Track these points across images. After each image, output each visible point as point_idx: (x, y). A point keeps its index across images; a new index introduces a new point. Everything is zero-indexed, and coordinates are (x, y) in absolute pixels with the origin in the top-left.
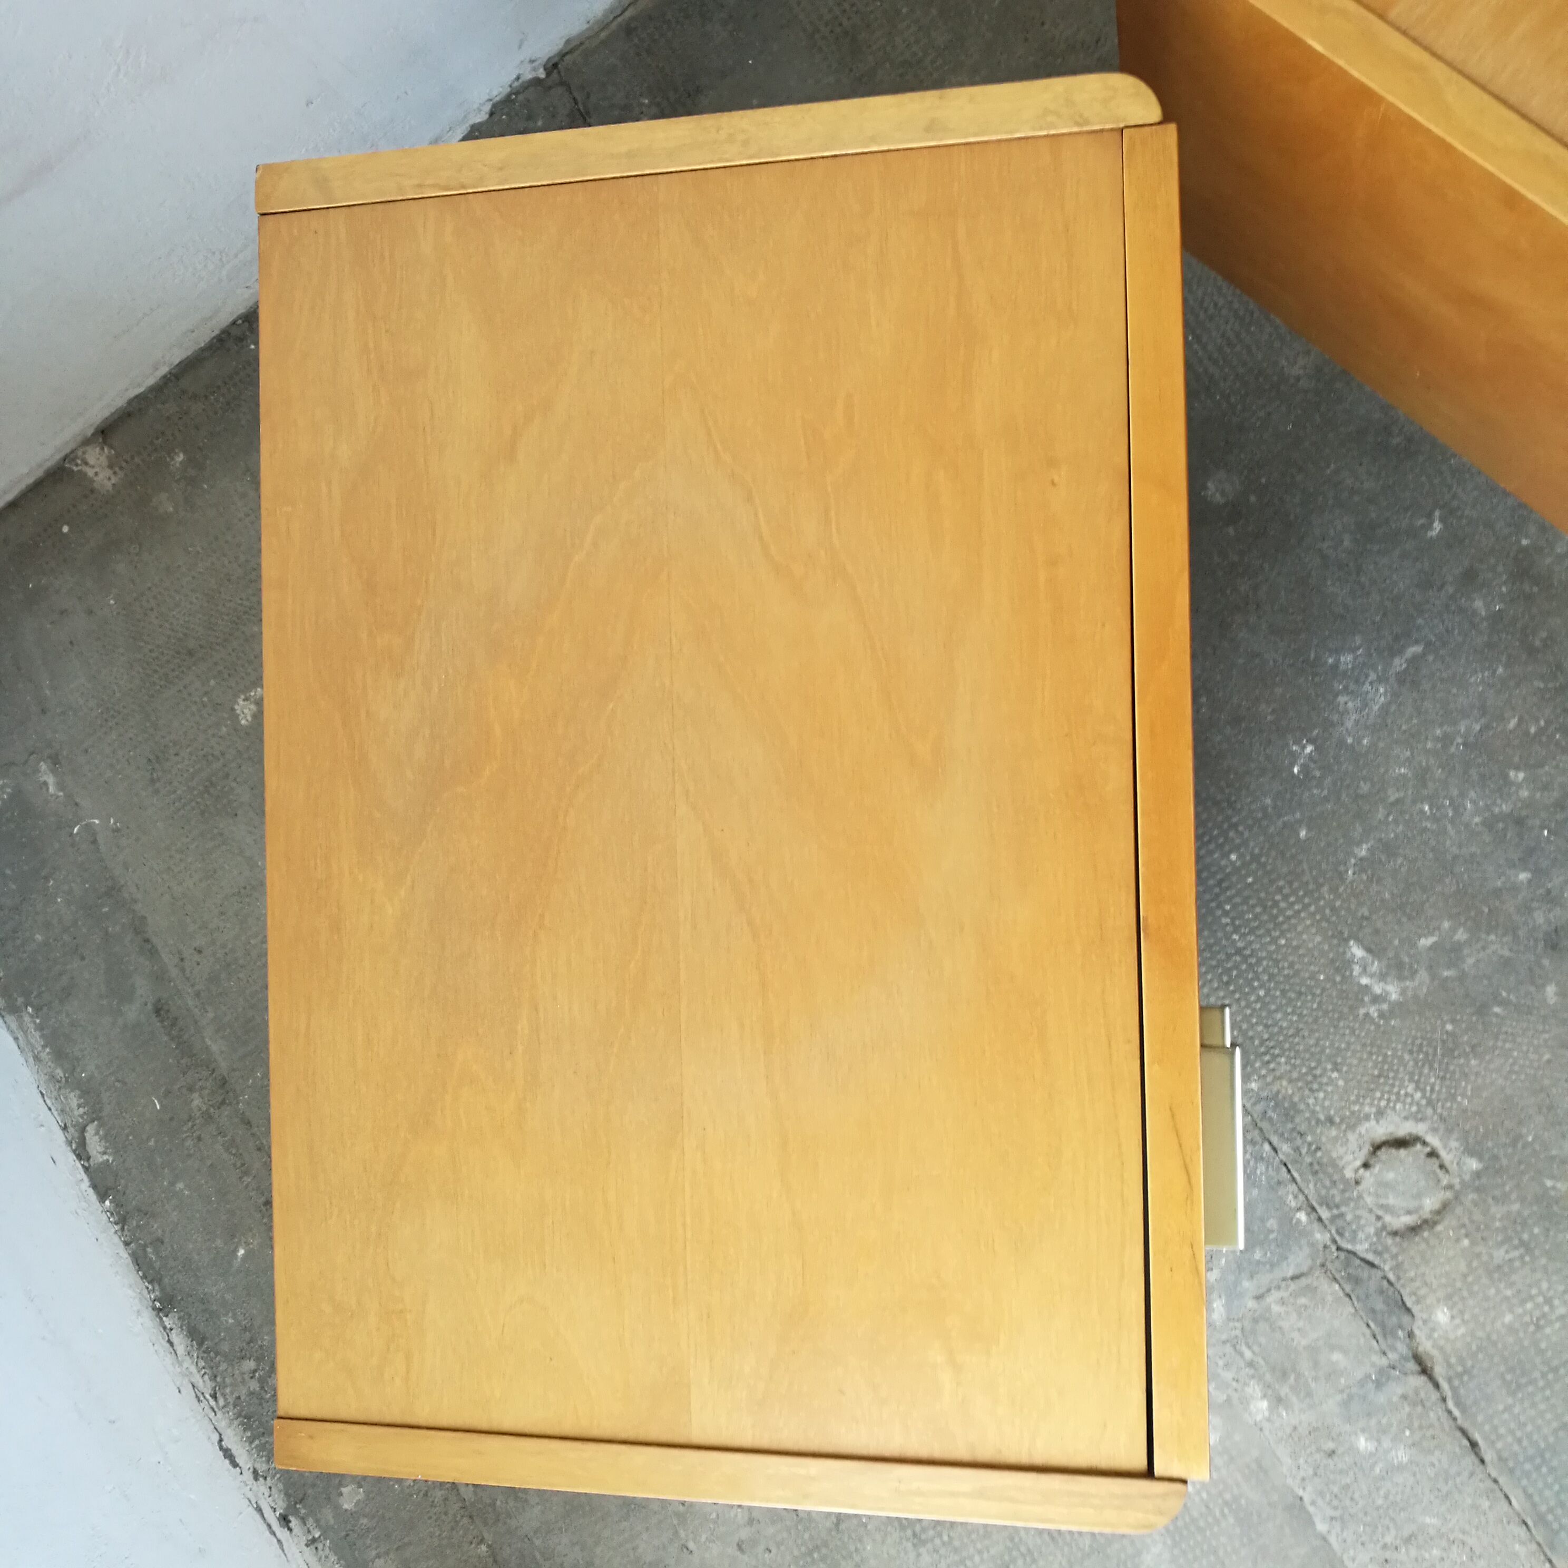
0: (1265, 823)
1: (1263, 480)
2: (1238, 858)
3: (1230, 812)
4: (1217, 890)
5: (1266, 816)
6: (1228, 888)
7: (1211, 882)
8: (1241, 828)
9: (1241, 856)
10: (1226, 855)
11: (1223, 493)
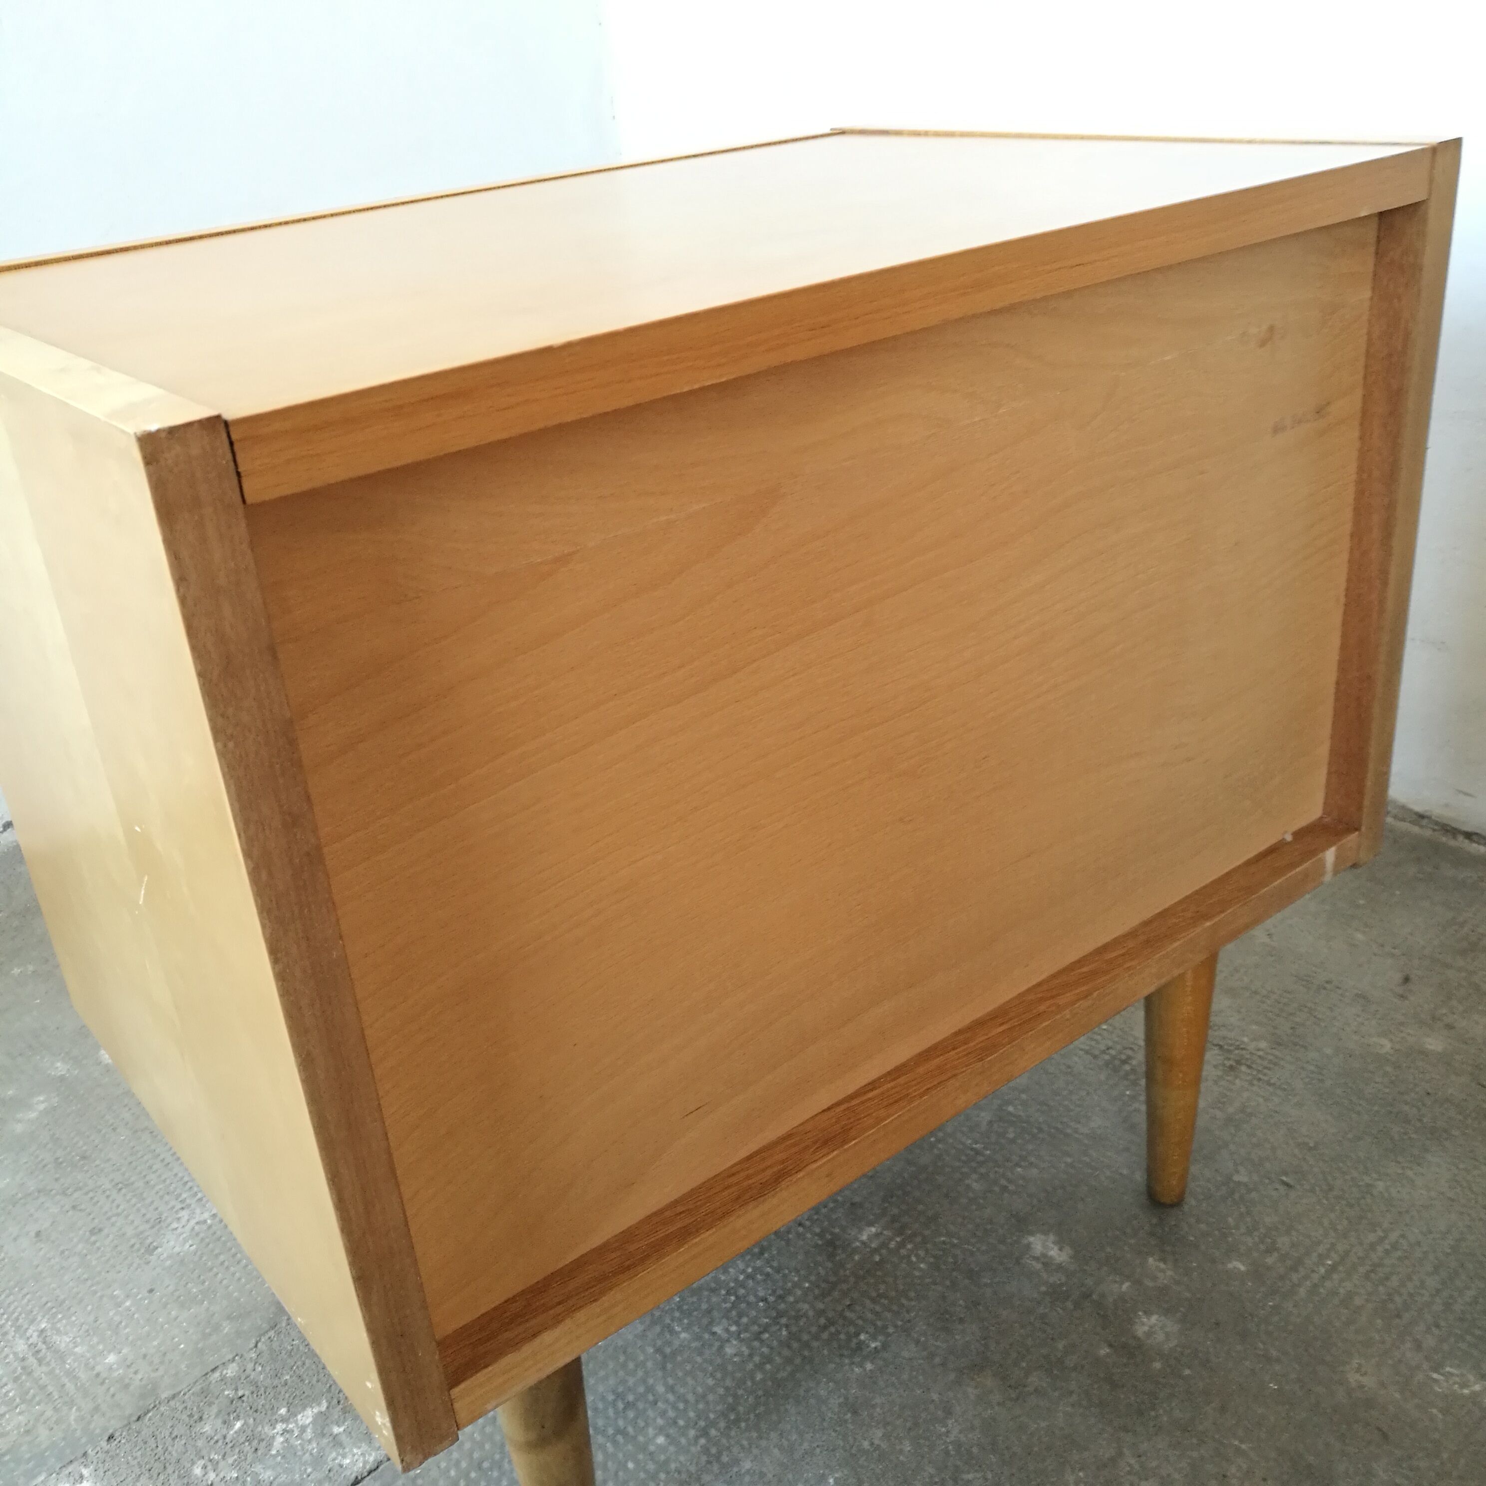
0: (716, 1468)
1: (1187, 1372)
2: (659, 1447)
3: (722, 1424)
4: (611, 1431)
5: (724, 1467)
6: (615, 1443)
7: (621, 1423)
8: (703, 1441)
9: (662, 1449)
10: (661, 1430)
11: (1149, 1334)
